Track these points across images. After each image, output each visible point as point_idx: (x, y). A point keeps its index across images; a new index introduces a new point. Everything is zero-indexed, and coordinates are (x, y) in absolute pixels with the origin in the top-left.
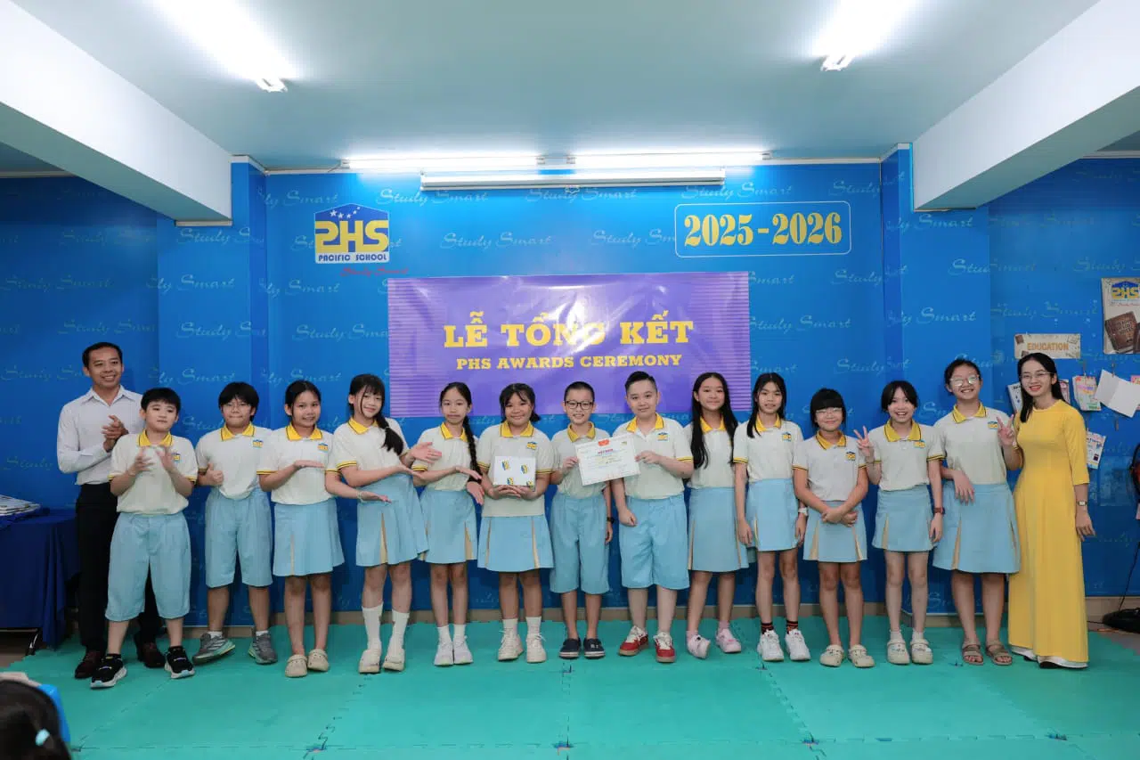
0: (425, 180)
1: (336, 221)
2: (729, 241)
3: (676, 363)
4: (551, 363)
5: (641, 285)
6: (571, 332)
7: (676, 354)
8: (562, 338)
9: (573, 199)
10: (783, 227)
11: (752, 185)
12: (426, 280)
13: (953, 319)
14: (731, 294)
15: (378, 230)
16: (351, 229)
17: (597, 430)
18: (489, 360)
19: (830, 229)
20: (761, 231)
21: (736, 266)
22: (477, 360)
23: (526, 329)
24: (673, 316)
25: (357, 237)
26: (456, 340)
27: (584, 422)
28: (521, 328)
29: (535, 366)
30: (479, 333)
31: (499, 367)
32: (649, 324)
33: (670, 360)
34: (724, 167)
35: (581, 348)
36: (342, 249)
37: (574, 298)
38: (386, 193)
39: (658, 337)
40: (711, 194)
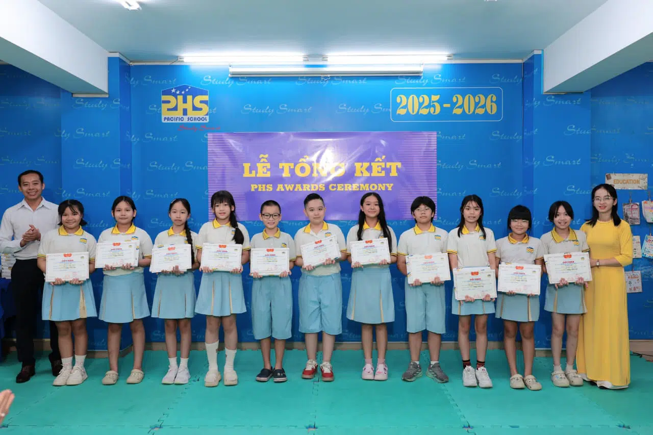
0: (232, 70)
1: (175, 95)
2: (424, 112)
3: (390, 189)
4: (310, 188)
5: (368, 139)
6: (323, 168)
7: (390, 183)
8: (318, 172)
9: (326, 84)
10: (460, 103)
11: (440, 76)
12: (232, 134)
13: (566, 163)
14: (425, 145)
15: (202, 102)
16: (185, 101)
17: (282, 233)
18: (271, 185)
19: (489, 105)
20: (445, 105)
21: (429, 128)
22: (264, 185)
23: (295, 166)
24: (389, 159)
25: (189, 106)
26: (250, 172)
27: (275, 227)
28: (292, 165)
29: (301, 190)
30: (265, 168)
31: (278, 190)
32: (373, 164)
33: (386, 186)
34: (422, 64)
35: (330, 179)
36: (179, 114)
37: (326, 147)
38: (207, 78)
39: (378, 172)
40: (414, 82)
